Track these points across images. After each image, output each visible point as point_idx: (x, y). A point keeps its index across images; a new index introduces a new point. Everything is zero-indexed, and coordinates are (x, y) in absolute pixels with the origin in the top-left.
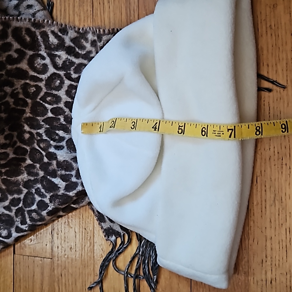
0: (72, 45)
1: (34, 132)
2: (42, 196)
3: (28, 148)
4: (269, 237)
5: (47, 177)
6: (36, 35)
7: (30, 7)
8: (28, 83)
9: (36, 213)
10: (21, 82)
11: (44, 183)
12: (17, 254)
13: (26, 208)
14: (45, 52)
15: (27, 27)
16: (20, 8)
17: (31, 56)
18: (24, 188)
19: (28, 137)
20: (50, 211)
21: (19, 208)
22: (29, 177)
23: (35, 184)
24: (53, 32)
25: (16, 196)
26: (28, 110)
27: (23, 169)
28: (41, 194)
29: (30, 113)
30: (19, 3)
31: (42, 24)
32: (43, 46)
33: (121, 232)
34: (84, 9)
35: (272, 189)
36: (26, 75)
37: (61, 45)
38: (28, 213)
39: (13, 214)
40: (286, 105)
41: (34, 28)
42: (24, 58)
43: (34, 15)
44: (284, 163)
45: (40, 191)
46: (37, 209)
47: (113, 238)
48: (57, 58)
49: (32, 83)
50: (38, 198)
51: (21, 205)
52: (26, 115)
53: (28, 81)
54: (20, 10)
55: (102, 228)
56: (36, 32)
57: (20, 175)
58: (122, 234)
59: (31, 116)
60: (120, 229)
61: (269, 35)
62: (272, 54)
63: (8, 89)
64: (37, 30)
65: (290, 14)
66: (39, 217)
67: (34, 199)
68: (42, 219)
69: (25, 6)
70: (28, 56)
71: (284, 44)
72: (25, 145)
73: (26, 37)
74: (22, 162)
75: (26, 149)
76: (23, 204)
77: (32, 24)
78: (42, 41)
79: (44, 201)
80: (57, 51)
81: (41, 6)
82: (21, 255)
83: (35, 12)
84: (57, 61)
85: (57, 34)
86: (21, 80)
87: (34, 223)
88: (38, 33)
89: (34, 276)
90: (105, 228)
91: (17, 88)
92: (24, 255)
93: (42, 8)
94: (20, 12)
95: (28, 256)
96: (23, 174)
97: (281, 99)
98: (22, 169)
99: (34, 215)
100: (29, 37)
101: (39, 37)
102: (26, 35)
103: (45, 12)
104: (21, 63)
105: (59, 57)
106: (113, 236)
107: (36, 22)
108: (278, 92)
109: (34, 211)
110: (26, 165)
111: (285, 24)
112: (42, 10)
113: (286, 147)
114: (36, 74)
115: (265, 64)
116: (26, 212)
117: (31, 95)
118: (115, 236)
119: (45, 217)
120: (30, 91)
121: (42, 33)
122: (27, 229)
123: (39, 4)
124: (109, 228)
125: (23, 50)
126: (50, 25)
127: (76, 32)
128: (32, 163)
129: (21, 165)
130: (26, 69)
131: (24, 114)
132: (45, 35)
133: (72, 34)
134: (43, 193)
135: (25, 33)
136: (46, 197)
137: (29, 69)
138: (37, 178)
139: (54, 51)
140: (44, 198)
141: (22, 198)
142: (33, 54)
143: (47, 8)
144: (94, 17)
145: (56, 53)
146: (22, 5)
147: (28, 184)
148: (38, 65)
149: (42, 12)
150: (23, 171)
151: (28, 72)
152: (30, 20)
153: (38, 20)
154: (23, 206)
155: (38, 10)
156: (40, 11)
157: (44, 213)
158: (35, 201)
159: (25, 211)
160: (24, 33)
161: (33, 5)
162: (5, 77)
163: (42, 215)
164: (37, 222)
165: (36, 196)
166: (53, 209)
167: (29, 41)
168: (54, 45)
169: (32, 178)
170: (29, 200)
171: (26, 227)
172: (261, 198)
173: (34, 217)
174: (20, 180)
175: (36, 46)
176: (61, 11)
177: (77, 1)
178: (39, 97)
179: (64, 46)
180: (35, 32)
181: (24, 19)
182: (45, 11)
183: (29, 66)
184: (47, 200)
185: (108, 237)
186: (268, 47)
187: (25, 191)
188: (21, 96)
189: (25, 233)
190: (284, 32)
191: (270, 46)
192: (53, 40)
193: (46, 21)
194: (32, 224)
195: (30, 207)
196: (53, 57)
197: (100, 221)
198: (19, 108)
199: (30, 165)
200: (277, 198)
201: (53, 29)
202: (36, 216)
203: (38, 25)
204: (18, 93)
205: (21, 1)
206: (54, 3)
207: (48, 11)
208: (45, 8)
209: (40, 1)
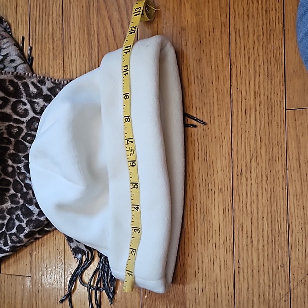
0: (49, 93)
1: (15, 165)
2: (21, 221)
3: (11, 180)
4: (200, 252)
5: (25, 205)
6: (19, 85)
7: (12, 61)
8: (11, 125)
9: (15, 235)
10: (5, 124)
11: (23, 210)
12: (3, 274)
13: (8, 232)
14: (26, 99)
15: (11, 79)
16: (4, 62)
17: (14, 102)
18: (8, 214)
19: (11, 171)
20: (27, 234)
21: (3, 232)
22: (12, 205)
23: (16, 211)
24: (33, 83)
26: (11, 147)
27: (8, 198)
28: (20, 219)
29: (14, 150)
30: (4, 58)
31: (23, 76)
32: (24, 94)
33: (86, 250)
34: (56, 62)
35: (202, 210)
36: (10, 118)
37: (39, 94)
38: (9, 236)
40: (210, 141)
41: (17, 80)
42: (8, 104)
43: (15, 68)
44: (210, 189)
45: (19, 217)
46: (16, 233)
47: (80, 256)
48: (36, 104)
49: (15, 124)
50: (17, 223)
51: (4, 229)
52: (10, 151)
53: (11, 123)
54: (5, 64)
55: (71, 247)
56: (19, 83)
57: (5, 204)
58: (86, 252)
59: (14, 152)
60: (85, 248)
61: (196, 83)
62: (199, 99)
64: (19, 81)
65: (211, 67)
66: (18, 239)
67: (14, 224)
68: (20, 241)
69: (8, 61)
70: (11, 103)
71: (208, 91)
72: (8, 177)
73: (10, 87)
74: (6, 192)
75: (10, 181)
76: (6, 228)
77: (14, 76)
78: (23, 90)
79: (21, 225)
80: (36, 99)
81: (22, 61)
82: (6, 274)
83: (17, 65)
84: (36, 107)
85: (36, 84)
86: (5, 123)
87: (14, 244)
88: (20, 84)
89: (16, 292)
90: (73, 247)
91: (1, 129)
92: (7, 274)
93: (22, 62)
94: (5, 66)
95: (12, 275)
96: (7, 203)
97: (206, 136)
98: (6, 198)
99: (14, 237)
100: (12, 87)
101: (21, 87)
102: (10, 86)
104: (6, 108)
105: (38, 103)
106: (79, 254)
107: (18, 75)
108: (204, 130)
109: (14, 234)
110: (10, 194)
111: (208, 74)
112: (22, 64)
113: (211, 176)
114: (18, 118)
115: (194, 107)
116: (8, 236)
117: (14, 135)
118: (81, 254)
119: (22, 240)
120: (13, 132)
121: (23, 84)
122: (8, 250)
123: (20, 59)
124: (76, 247)
125: (7, 98)
126: (30, 77)
127: (52, 82)
128: (15, 193)
129: (6, 194)
130: (10, 113)
131: (8, 151)
132: (26, 86)
133: (49, 84)
134: (21, 218)
135: (9, 83)
136: (23, 221)
137: (12, 113)
138: (18, 206)
139: (33, 98)
140: (22, 223)
141: (5, 223)
142: (16, 101)
143: (28, 61)
144: (65, 69)
145: (35, 100)
146: (6, 59)
147: (10, 211)
148: (20, 110)
149: (23, 65)
150: (7, 199)
151: (11, 115)
152: (13, 73)
153: (20, 73)
154: (6, 230)
155: (19, 64)
156: (21, 65)
157: (22, 236)
158: (15, 225)
159: (7, 234)
160: (7, 83)
161: (15, 59)
163: (20, 237)
164: (16, 244)
165: (16, 221)
166: (29, 232)
167: (13, 91)
168: (34, 94)
169: (14, 206)
170: (11, 225)
171: (8, 248)
172: (194, 218)
173: (14, 240)
174: (5, 208)
175: (19, 94)
176: (39, 64)
177: (51, 56)
178: (21, 137)
179: (42, 95)
180: (17, 83)
181: (8, 72)
182: (26, 64)
183: (13, 111)
184: (24, 225)
185: (76, 255)
186: (196, 93)
187: (8, 217)
188: (6, 136)
189: (8, 254)
190: (207, 81)
191: (197, 93)
192: (32, 89)
193: (27, 74)
194: (13, 245)
195: (11, 231)
196: (32, 104)
197: (69, 241)
198: (3, 145)
199: (13, 194)
200: (206, 218)
201: (32, 80)
202: (16, 238)
203: (20, 77)
204: (3, 133)
205: (6, 56)
206: (33, 58)
207: (28, 64)
208: (26, 62)
209: (22, 56)
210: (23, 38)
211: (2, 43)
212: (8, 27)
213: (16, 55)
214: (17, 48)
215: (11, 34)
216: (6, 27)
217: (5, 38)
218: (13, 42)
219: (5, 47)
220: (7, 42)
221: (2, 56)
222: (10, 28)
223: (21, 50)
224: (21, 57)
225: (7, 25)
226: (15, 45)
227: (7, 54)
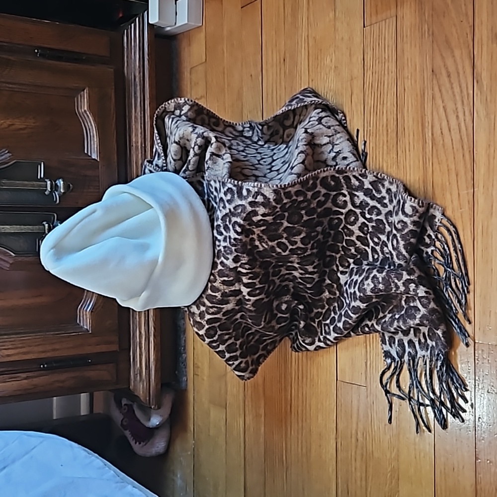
0: (370, 187)
7: (345, 158)
10: (327, 219)
14: (347, 191)
15: (332, 174)
17: (334, 195)
24: (354, 176)
25: (320, 310)
26: (330, 239)
30: (336, 155)
32: (345, 187)
37: (361, 187)
39: (316, 325)
41: (338, 174)
42: (330, 199)
48: (356, 198)
51: (321, 318)
54: (337, 161)
63: (319, 229)
64: (341, 175)
69: (340, 158)
70: (332, 197)
78: (344, 183)
80: (357, 191)
84: (356, 200)
85: (358, 178)
88: (341, 178)
94: (337, 163)
101: (342, 180)
103: (358, 163)
104: (327, 203)
105: (358, 197)
112: (355, 161)
114: (337, 209)
121: (345, 177)
123: (353, 156)
127: (374, 176)
130: (330, 207)
132: (347, 179)
133: (371, 178)
137: (332, 206)
139: (354, 191)
141: (324, 312)
143: (362, 157)
145: (356, 193)
146: (338, 156)
148: (340, 201)
160: (329, 180)
161: (348, 157)
162: (316, 220)
168: (355, 186)
169: (332, 297)
178: (341, 227)
179: (363, 188)
180: (339, 177)
192: (355, 182)
196: (352, 196)
201: (354, 174)
205: (338, 153)
206: (367, 153)
207: (362, 161)
208: (359, 159)
209: (355, 152)
210: (358, 131)
211: (336, 139)
212: (343, 118)
213: (349, 152)
214: (350, 144)
215: (346, 125)
216: (341, 118)
217: (339, 133)
218: (347, 137)
219: (337, 143)
220: (341, 137)
221: (335, 152)
222: (345, 119)
223: (355, 145)
224: (353, 154)
225: (342, 116)
226: (348, 140)
227: (340, 151)
